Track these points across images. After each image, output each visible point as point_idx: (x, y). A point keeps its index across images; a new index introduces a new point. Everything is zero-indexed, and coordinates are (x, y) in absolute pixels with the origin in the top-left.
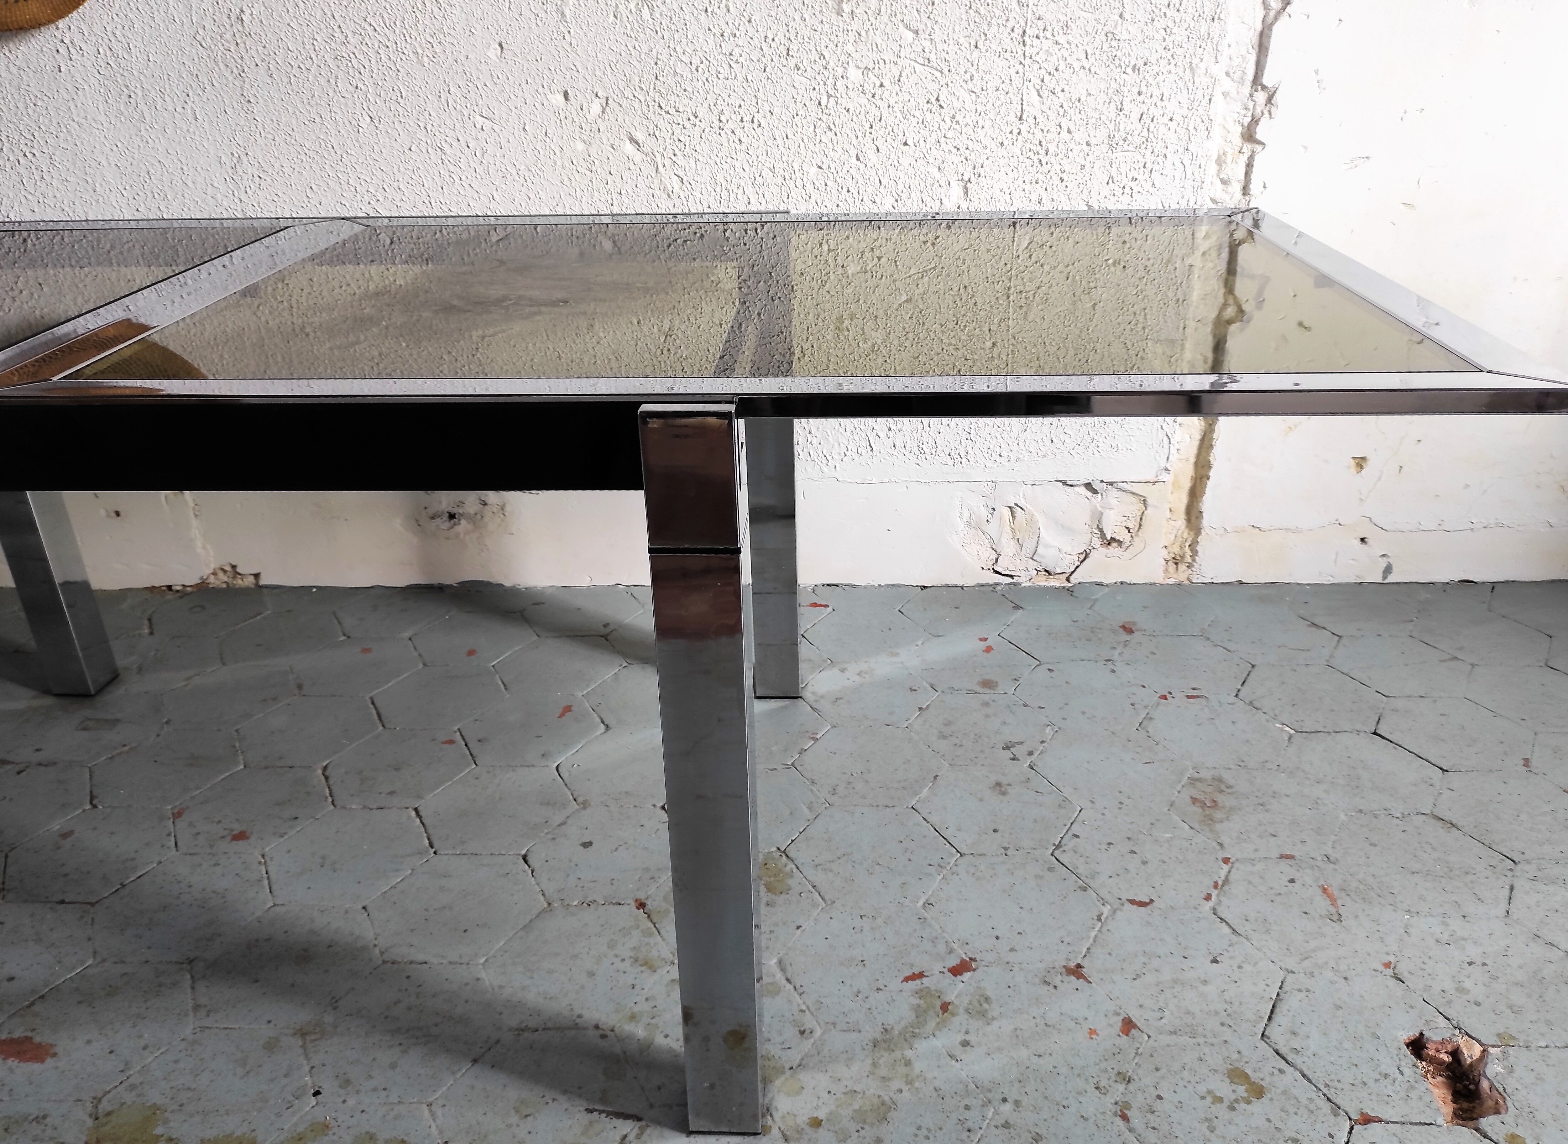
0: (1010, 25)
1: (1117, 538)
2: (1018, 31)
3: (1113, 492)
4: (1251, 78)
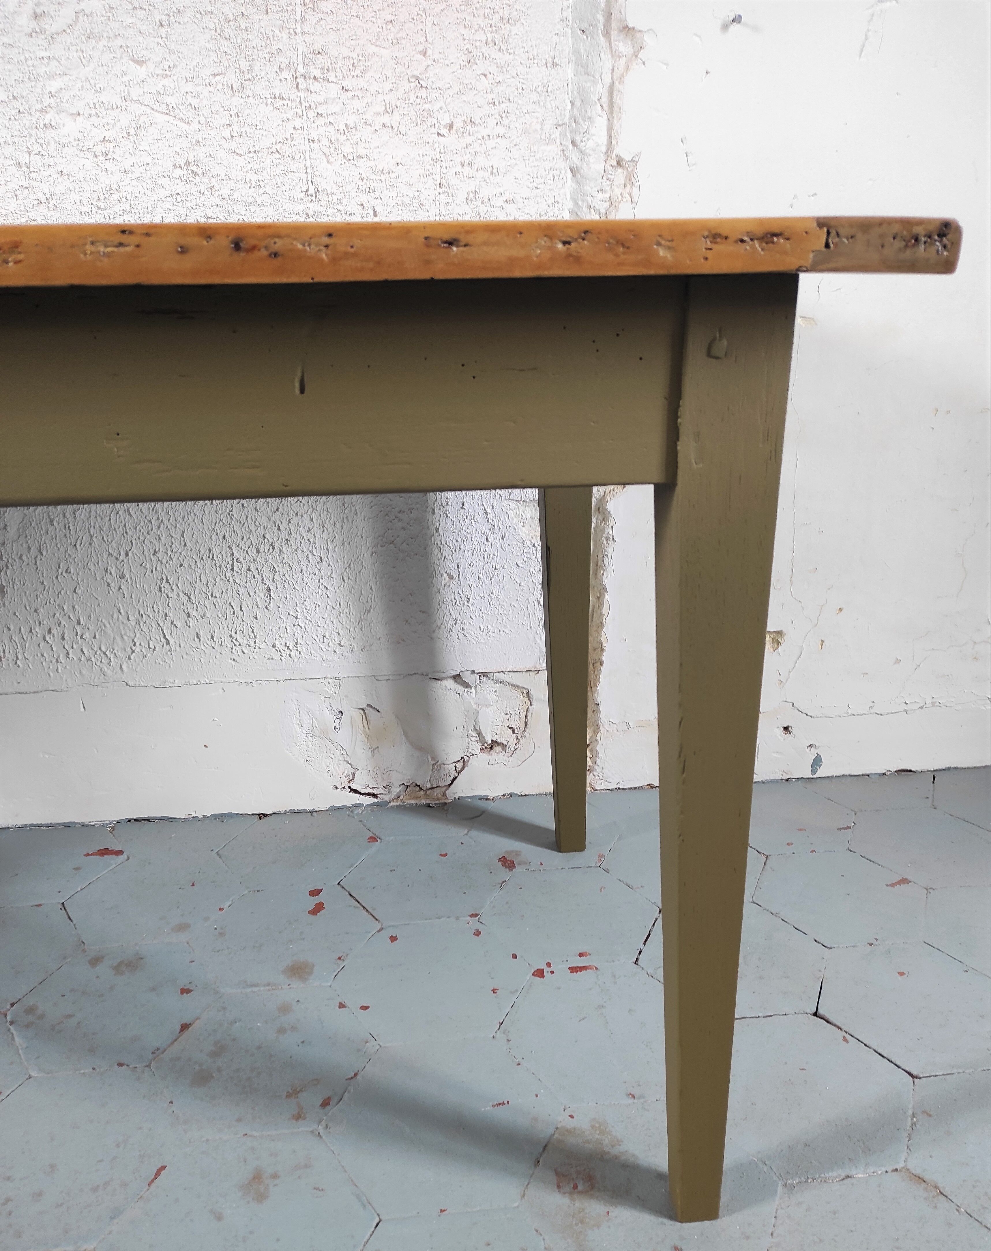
1: (499, 741)
3: (488, 685)
4: (604, 149)
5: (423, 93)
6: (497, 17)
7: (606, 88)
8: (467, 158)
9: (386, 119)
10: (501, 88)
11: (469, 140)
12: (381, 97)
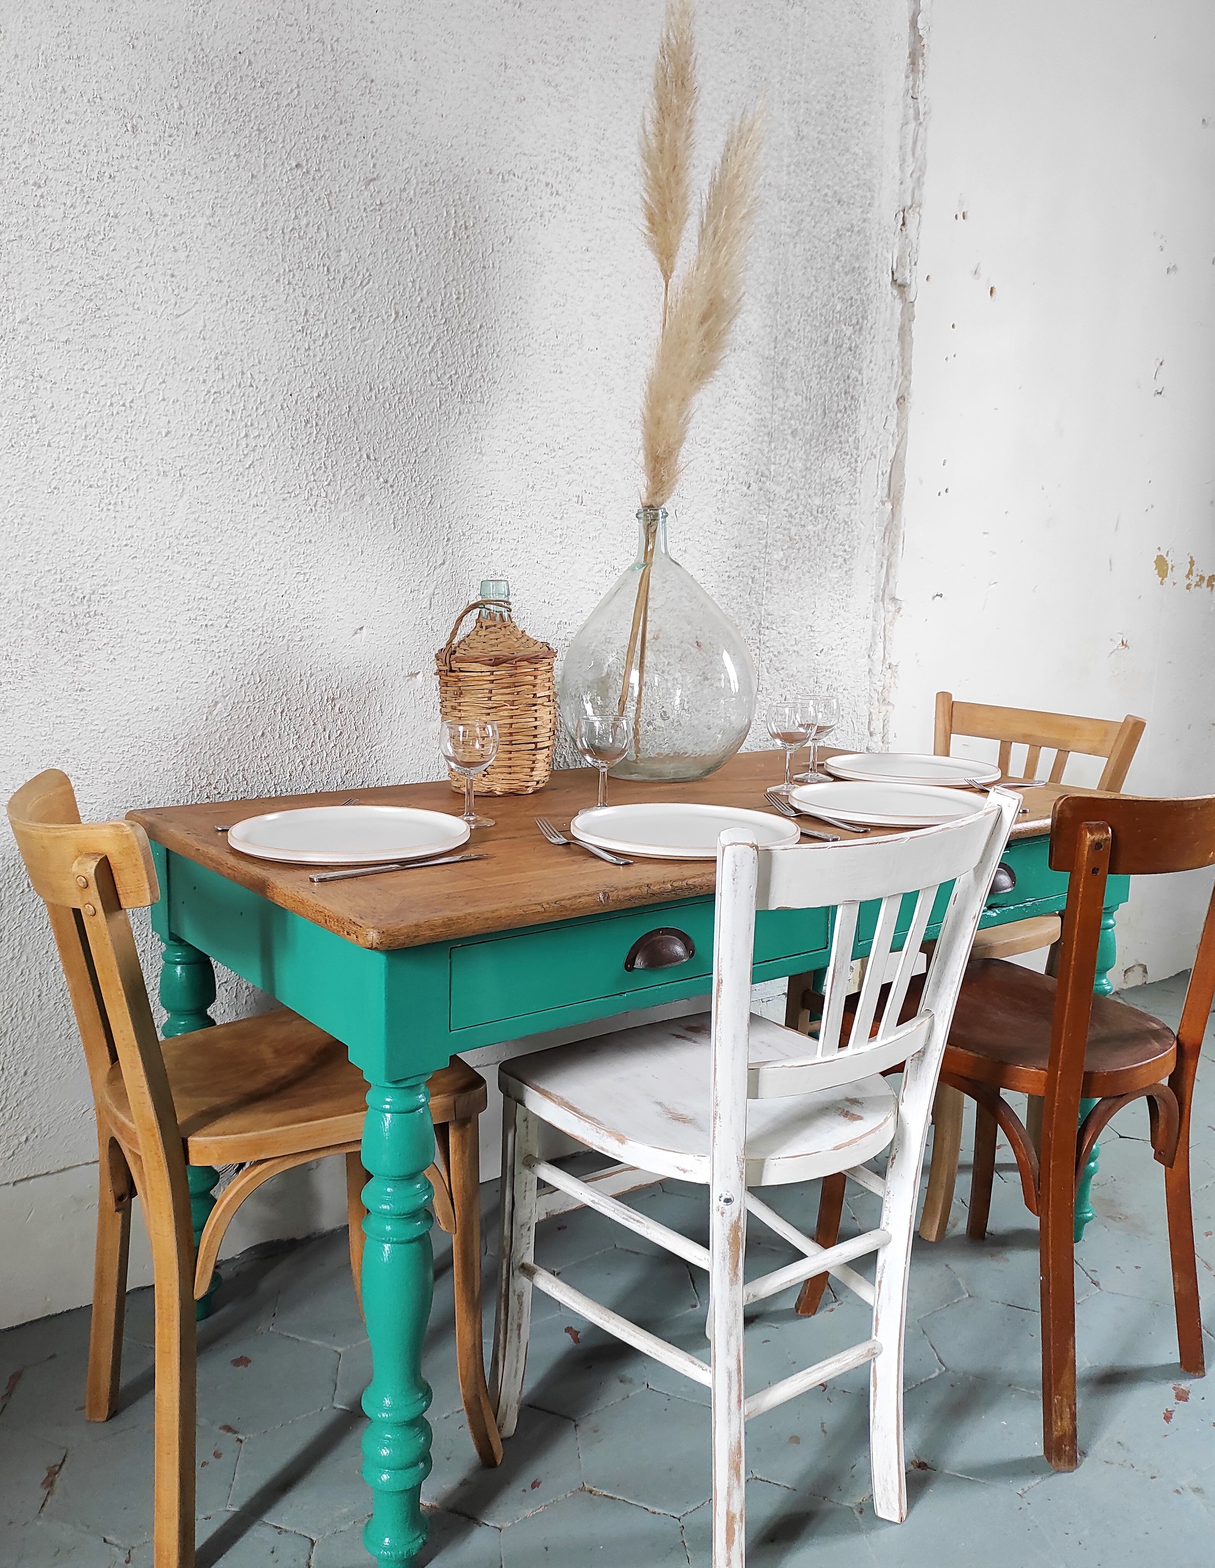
0: (753, 618)
2: (757, 624)
4: (882, 659)
5: (812, 634)
6: (845, 595)
7: (882, 628)
8: (829, 667)
9: (795, 648)
10: (845, 630)
11: (830, 657)
12: (794, 637)
